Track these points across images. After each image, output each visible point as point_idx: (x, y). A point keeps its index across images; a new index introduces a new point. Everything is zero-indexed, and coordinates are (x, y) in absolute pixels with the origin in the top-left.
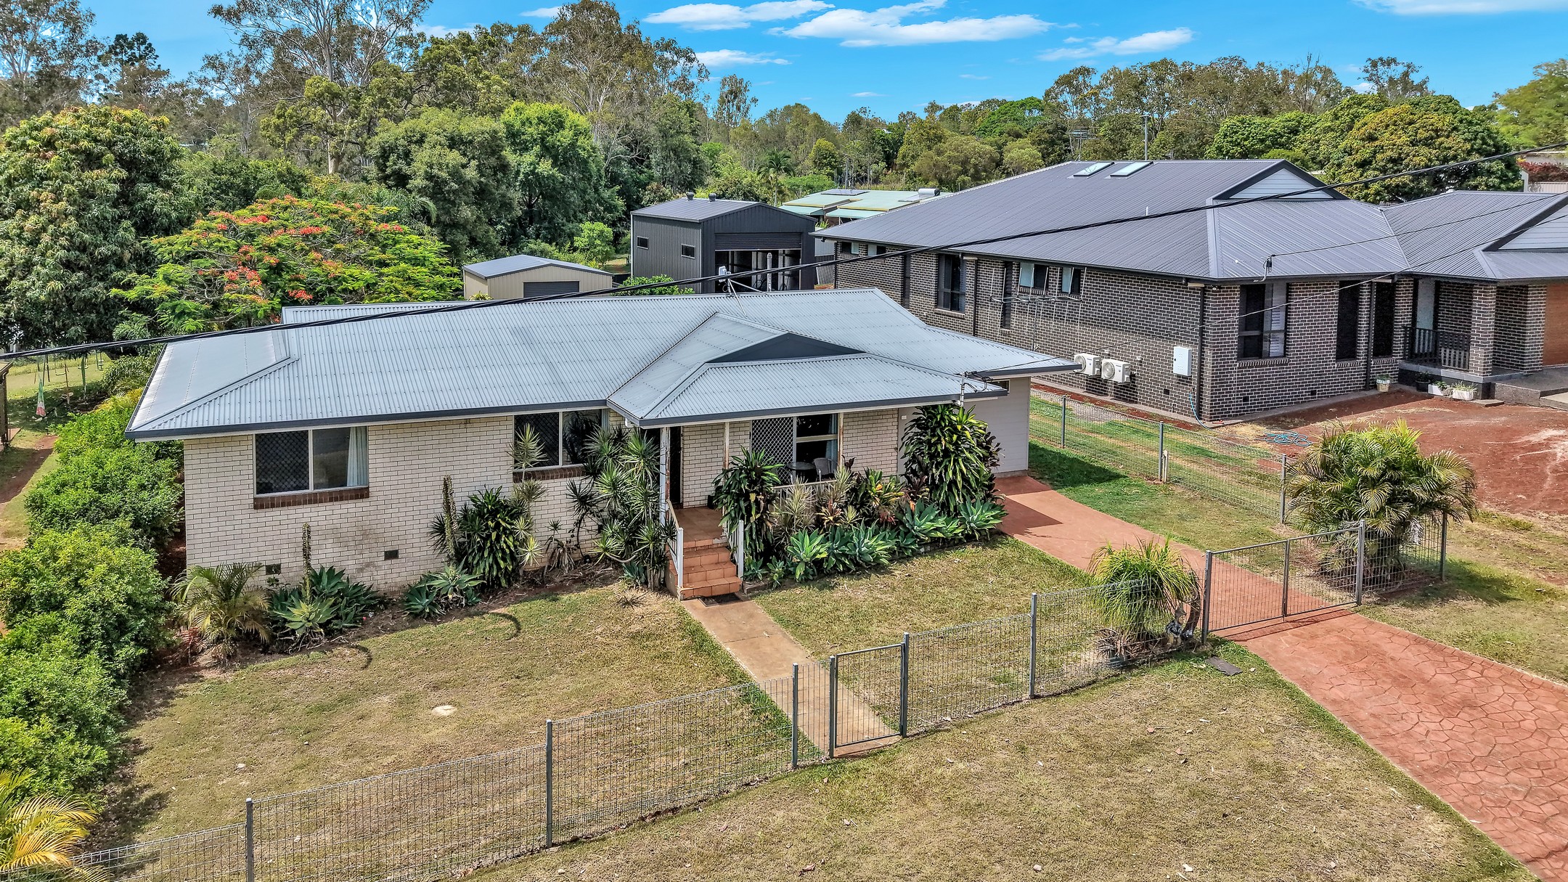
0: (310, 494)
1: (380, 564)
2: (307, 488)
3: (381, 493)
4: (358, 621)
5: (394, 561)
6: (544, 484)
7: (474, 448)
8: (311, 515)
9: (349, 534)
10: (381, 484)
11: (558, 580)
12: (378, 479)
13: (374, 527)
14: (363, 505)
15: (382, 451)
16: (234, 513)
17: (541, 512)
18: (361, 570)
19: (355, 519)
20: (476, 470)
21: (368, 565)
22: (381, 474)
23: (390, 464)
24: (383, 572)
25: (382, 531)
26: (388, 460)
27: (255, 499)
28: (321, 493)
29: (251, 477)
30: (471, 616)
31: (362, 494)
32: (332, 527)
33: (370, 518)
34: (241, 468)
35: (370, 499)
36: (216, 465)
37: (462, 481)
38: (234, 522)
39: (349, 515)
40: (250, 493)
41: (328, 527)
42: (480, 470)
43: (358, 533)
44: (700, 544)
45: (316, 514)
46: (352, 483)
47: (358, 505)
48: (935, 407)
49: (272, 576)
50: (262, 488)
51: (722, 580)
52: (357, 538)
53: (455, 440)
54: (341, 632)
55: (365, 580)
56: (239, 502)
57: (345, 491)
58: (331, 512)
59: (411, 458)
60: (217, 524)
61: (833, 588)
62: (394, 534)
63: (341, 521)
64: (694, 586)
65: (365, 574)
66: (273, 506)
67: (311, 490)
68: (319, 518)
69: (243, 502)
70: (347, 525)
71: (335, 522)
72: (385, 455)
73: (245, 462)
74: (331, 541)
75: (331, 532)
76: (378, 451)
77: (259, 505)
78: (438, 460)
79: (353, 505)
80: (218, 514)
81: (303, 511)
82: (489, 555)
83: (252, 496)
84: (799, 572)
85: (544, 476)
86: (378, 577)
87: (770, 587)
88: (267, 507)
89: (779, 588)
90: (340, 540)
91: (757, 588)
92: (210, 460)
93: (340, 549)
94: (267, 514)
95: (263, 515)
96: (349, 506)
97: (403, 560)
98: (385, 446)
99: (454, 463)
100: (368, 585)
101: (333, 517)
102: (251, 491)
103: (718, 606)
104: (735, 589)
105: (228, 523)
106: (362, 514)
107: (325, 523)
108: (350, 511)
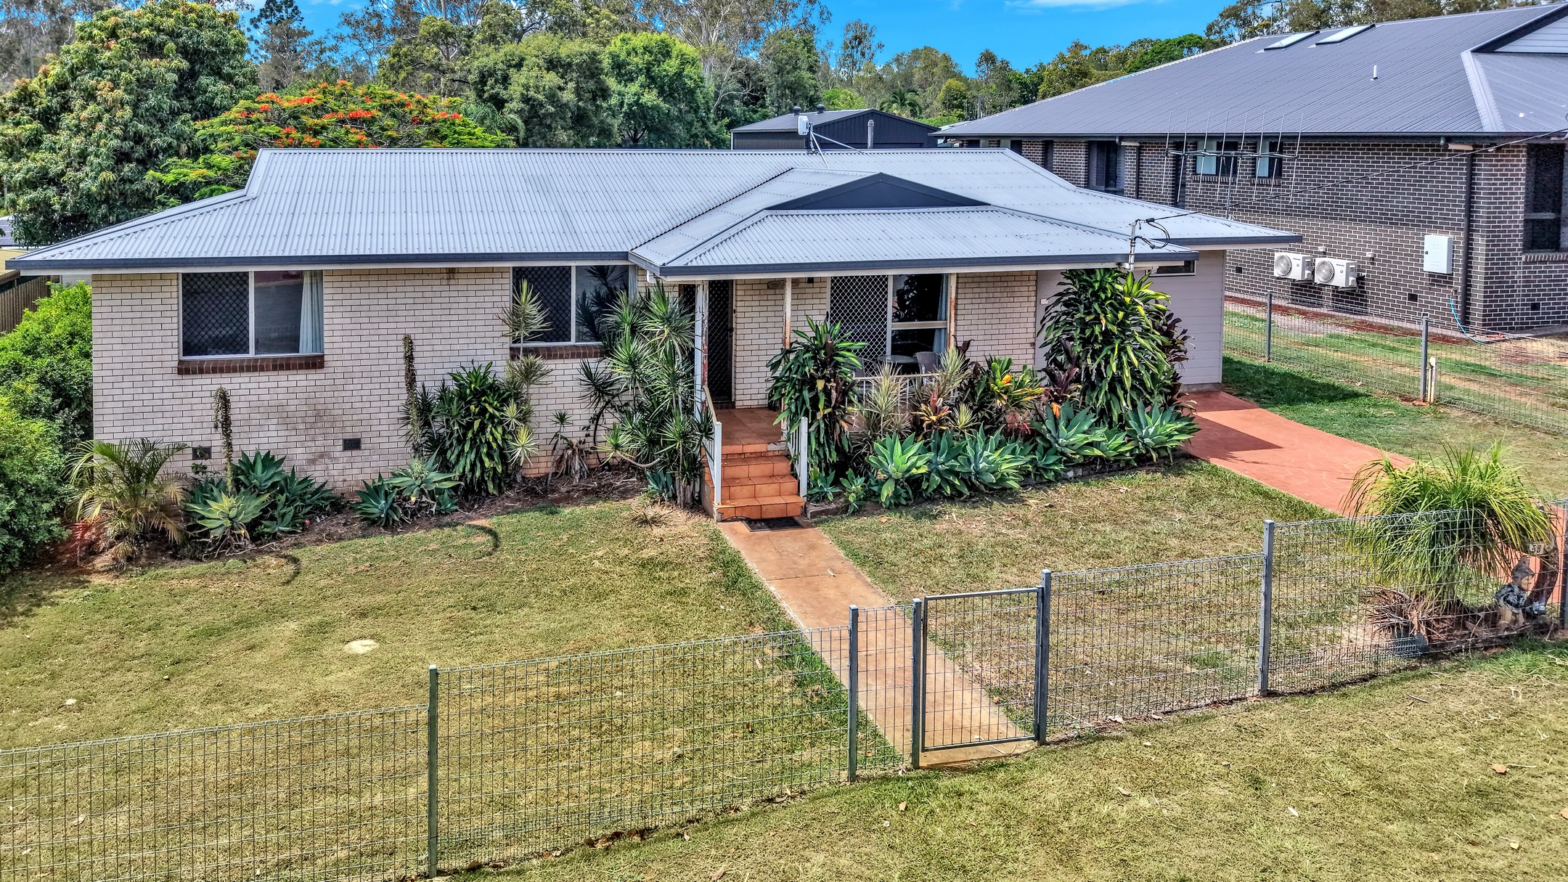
0: (249, 360)
1: (337, 454)
2: (246, 351)
3: (339, 364)
4: (300, 526)
5: (355, 453)
6: (549, 365)
7: (460, 312)
8: (250, 386)
9: (298, 414)
10: (339, 351)
11: (563, 490)
12: (336, 345)
13: (330, 406)
14: (316, 377)
15: (341, 309)
16: (153, 377)
17: (547, 402)
18: (312, 462)
19: (305, 395)
20: (461, 341)
21: (322, 456)
22: (339, 339)
23: (351, 327)
24: (340, 466)
25: (340, 412)
26: (348, 321)
27: (180, 362)
28: (263, 359)
29: (175, 332)
30: (441, 527)
31: (315, 363)
32: (277, 403)
33: (325, 394)
34: (162, 320)
35: (324, 370)
36: (131, 315)
37: (444, 353)
38: (154, 390)
39: (297, 390)
40: (172, 353)
41: (272, 403)
42: (467, 341)
43: (309, 413)
44: (749, 449)
45: (256, 385)
46: (306, 350)
47: (310, 377)
48: (1091, 272)
49: (198, 462)
50: (188, 349)
51: (775, 498)
52: (308, 420)
53: (435, 300)
54: (274, 537)
55: (318, 475)
56: (159, 364)
57: (295, 358)
58: (275, 385)
59: (378, 320)
60: (132, 391)
61: (935, 517)
62: (355, 417)
63: (288, 396)
64: (737, 504)
65: (318, 468)
66: (201, 372)
67: (252, 354)
68: (260, 391)
69: (165, 364)
70: (296, 402)
71: (280, 397)
72: (345, 315)
73: (168, 314)
74: (275, 421)
75: (275, 409)
76: (336, 309)
77: (183, 370)
78: (412, 325)
79: (303, 377)
80: (133, 378)
81: (240, 380)
82: (471, 448)
83: (176, 358)
84: (887, 491)
85: (550, 354)
86: (335, 473)
87: (844, 510)
88: (194, 373)
89: (857, 513)
90: (286, 421)
91: (826, 512)
92: (124, 309)
93: (287, 433)
94: (195, 382)
95: (189, 382)
96: (298, 377)
97: (367, 452)
98: (345, 303)
99: (433, 330)
100: (321, 480)
101: (279, 390)
102: (176, 351)
103: (768, 532)
104: (794, 512)
105: (146, 390)
106: (315, 389)
107: (268, 397)
108: (300, 384)
